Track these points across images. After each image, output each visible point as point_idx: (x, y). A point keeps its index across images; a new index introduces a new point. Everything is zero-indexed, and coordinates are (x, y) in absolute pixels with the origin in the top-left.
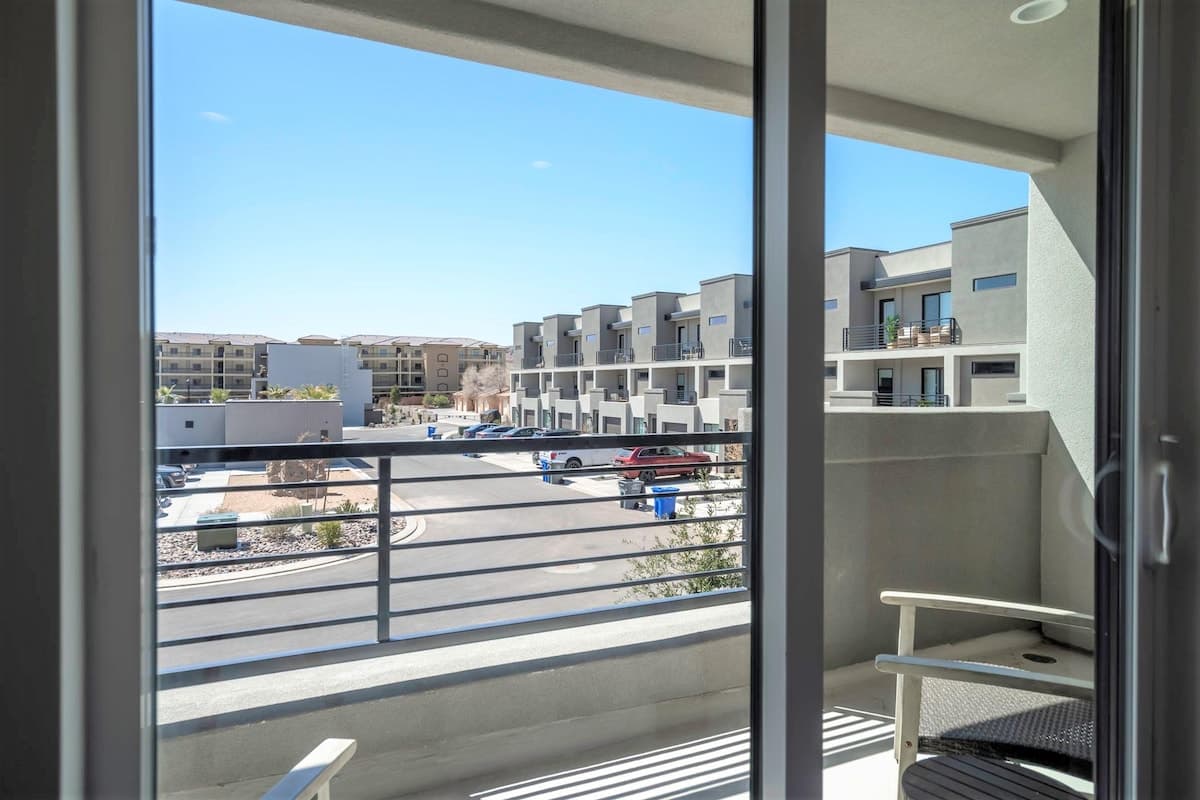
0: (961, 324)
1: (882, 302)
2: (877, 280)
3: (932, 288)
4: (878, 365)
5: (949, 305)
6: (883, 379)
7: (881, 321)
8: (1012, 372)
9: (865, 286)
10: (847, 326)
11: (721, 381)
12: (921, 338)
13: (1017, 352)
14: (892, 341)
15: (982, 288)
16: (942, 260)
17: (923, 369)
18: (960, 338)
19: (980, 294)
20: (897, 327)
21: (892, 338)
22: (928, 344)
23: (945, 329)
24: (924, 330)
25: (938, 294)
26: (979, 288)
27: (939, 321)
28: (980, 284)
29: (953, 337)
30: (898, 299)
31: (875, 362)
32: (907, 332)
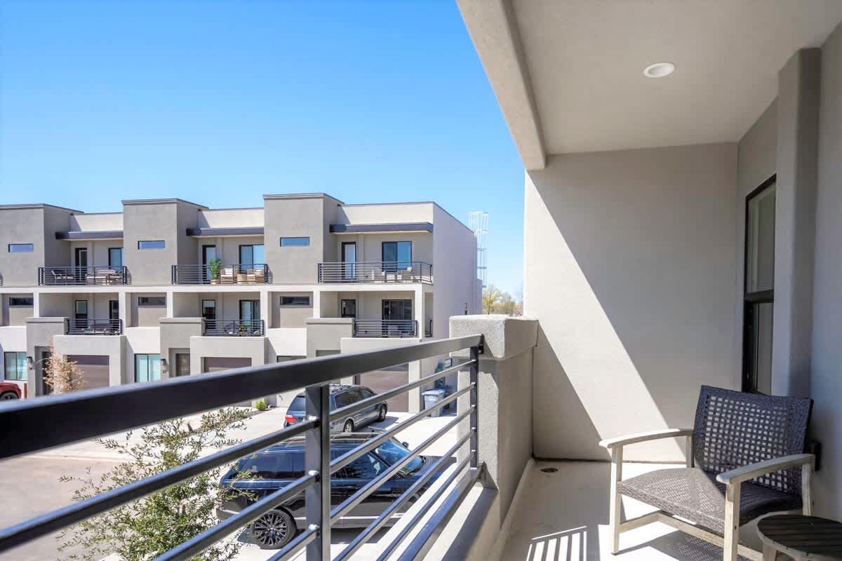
0: (271, 269)
1: (205, 247)
2: (202, 229)
3: (248, 240)
4: (202, 297)
5: (261, 255)
6: (206, 308)
7: (204, 262)
8: (308, 304)
9: (190, 232)
10: (176, 264)
11: (29, 309)
12: (240, 277)
13: (311, 290)
14: (217, 278)
15: (286, 244)
16: (255, 220)
17: (240, 301)
18: (272, 279)
19: (285, 248)
20: (219, 268)
21: (215, 276)
22: (245, 282)
23: (259, 271)
24: (241, 272)
25: (252, 245)
26: (284, 245)
27: (253, 265)
28: (284, 241)
29: (266, 277)
30: (219, 245)
31: (200, 294)
32: (229, 272)
